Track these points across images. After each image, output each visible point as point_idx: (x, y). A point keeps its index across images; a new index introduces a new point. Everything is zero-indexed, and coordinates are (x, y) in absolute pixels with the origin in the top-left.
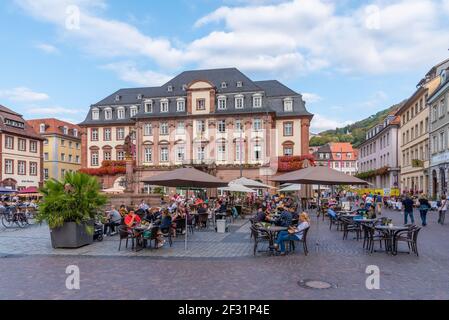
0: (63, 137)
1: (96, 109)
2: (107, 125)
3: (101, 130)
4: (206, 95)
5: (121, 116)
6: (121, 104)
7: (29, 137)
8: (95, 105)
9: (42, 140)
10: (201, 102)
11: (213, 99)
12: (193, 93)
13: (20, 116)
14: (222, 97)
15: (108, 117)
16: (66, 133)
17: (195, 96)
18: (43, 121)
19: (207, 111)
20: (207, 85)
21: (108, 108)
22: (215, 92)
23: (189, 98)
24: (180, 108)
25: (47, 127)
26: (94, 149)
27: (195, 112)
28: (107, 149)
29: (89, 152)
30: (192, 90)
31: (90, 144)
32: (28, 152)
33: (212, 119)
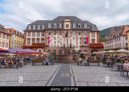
2: (34, 31)
3: (31, 33)
4: (69, 23)
5: (39, 29)
6: (39, 25)
7: (6, 34)
8: (30, 25)
9: (10, 35)
10: (67, 26)
11: (71, 24)
12: (65, 23)
14: (74, 24)
15: (34, 28)
16: (17, 34)
19: (69, 28)
20: (70, 20)
21: (34, 26)
22: (72, 22)
23: (63, 24)
24: (60, 27)
25: (10, 31)
26: (29, 39)
27: (65, 28)
28: (33, 39)
29: (27, 40)
30: (65, 21)
31: (27, 37)
32: (5, 39)
33: (71, 31)
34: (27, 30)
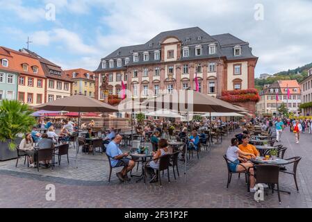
0: (86, 80)
1: (104, 61)
2: (111, 71)
4: (174, 48)
5: (119, 65)
6: (120, 57)
7: (64, 81)
8: (104, 59)
9: (72, 83)
10: (170, 53)
11: (180, 49)
12: (165, 47)
13: (60, 67)
14: (186, 48)
15: (111, 66)
16: (88, 78)
17: (167, 48)
18: (75, 70)
19: (175, 59)
20: (175, 40)
21: (111, 60)
22: (180, 44)
23: (162, 50)
24: (156, 58)
25: (77, 74)
27: (166, 60)
28: (110, 87)
29: (99, 89)
30: (165, 44)
31: (100, 84)
32: (62, 90)
33: (179, 64)
34: (99, 70)
